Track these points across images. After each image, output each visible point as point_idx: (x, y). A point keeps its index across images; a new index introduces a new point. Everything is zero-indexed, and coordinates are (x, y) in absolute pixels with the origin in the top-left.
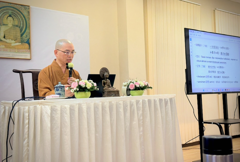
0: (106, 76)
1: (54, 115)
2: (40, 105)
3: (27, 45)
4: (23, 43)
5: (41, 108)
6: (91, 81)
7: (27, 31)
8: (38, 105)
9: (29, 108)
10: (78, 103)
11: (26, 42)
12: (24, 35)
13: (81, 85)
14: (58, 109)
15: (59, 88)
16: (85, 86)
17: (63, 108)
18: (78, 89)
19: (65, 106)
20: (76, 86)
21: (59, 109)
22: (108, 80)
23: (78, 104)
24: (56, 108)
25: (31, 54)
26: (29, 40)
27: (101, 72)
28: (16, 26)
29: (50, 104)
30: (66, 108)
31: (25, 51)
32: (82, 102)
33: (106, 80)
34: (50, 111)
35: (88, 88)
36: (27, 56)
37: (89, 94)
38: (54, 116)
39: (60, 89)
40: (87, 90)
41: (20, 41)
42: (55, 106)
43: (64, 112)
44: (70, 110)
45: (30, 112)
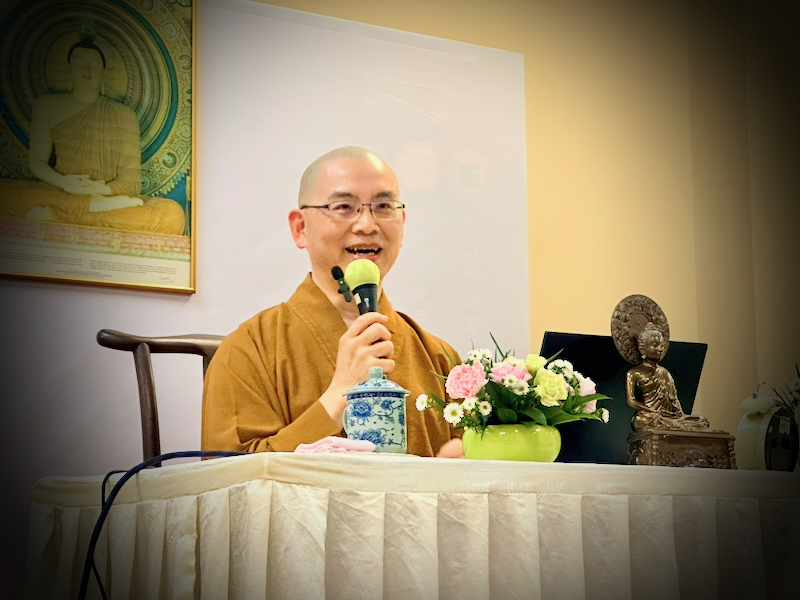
0: (648, 344)
1: (344, 548)
2: (264, 484)
3: (173, 212)
4: (154, 201)
5: (273, 497)
6: (560, 363)
7: (178, 129)
8: (256, 483)
9: (199, 502)
10: (486, 485)
11: (168, 196)
12: (162, 155)
13: (507, 384)
14: (372, 512)
15: (370, 400)
16: (526, 391)
17: (400, 507)
18: (489, 409)
19: (412, 496)
20: (476, 389)
21: (378, 514)
22: (660, 370)
23: (489, 493)
24: (358, 506)
25: (193, 262)
26: (184, 179)
27: (618, 321)
28: (117, 101)
29: (325, 477)
30: (414, 511)
31: (160, 243)
32: (511, 485)
33: (652, 371)
34: (323, 520)
35: (550, 402)
36: (173, 271)
37: (551, 438)
38: (344, 554)
39: (377, 409)
40: (543, 417)
41: (139, 189)
42: (350, 493)
43: (403, 532)
44: (439, 524)
45: (203, 526)
